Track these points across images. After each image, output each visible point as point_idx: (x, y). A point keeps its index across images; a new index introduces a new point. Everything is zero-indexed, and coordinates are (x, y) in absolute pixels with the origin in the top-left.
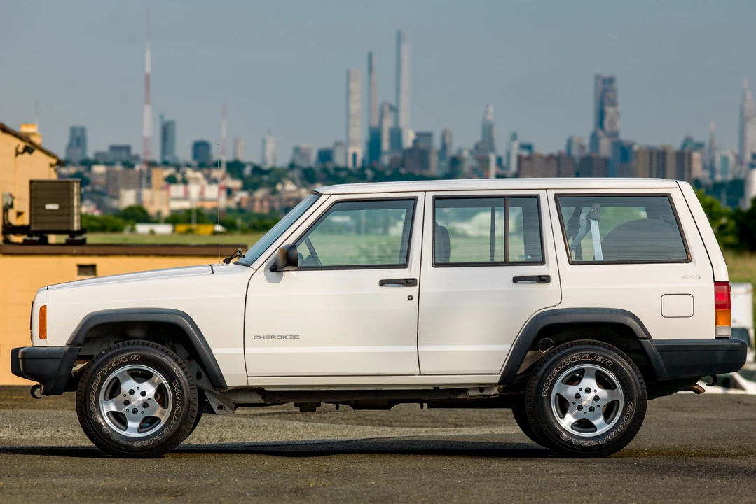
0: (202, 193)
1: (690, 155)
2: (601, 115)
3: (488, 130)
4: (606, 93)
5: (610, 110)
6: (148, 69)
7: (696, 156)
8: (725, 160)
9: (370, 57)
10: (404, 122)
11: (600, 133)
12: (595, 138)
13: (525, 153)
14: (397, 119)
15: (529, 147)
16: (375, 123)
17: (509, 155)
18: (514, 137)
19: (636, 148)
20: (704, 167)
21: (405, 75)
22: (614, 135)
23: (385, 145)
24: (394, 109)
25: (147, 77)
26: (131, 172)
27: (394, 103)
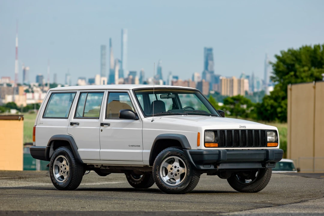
0: (40, 97)
1: (243, 81)
2: (206, 64)
3: (159, 70)
4: (209, 55)
5: (210, 62)
6: (17, 45)
7: (246, 81)
8: (258, 83)
9: (110, 40)
10: (124, 67)
11: (206, 72)
12: (204, 74)
13: (175, 80)
14: (121, 66)
15: (177, 78)
16: (112, 67)
17: (168, 81)
18: (170, 73)
19: (221, 78)
20: (250, 86)
21: (125, 47)
22: (212, 72)
23: (117, 76)
24: (120, 62)
25: (17, 48)
26: (10, 88)
27: (120, 59)
